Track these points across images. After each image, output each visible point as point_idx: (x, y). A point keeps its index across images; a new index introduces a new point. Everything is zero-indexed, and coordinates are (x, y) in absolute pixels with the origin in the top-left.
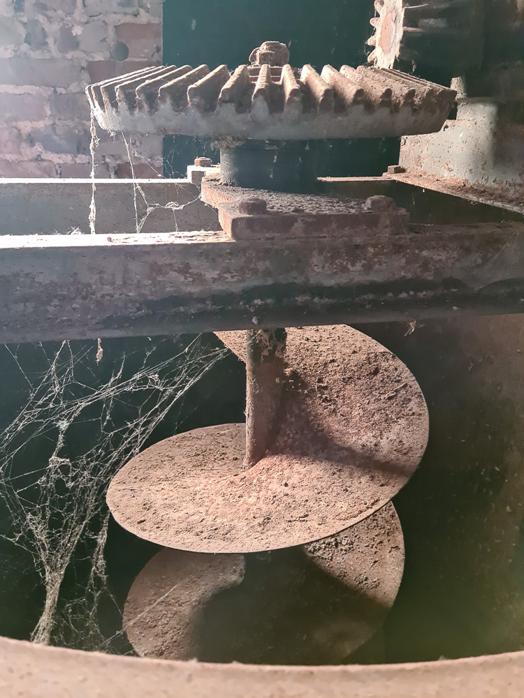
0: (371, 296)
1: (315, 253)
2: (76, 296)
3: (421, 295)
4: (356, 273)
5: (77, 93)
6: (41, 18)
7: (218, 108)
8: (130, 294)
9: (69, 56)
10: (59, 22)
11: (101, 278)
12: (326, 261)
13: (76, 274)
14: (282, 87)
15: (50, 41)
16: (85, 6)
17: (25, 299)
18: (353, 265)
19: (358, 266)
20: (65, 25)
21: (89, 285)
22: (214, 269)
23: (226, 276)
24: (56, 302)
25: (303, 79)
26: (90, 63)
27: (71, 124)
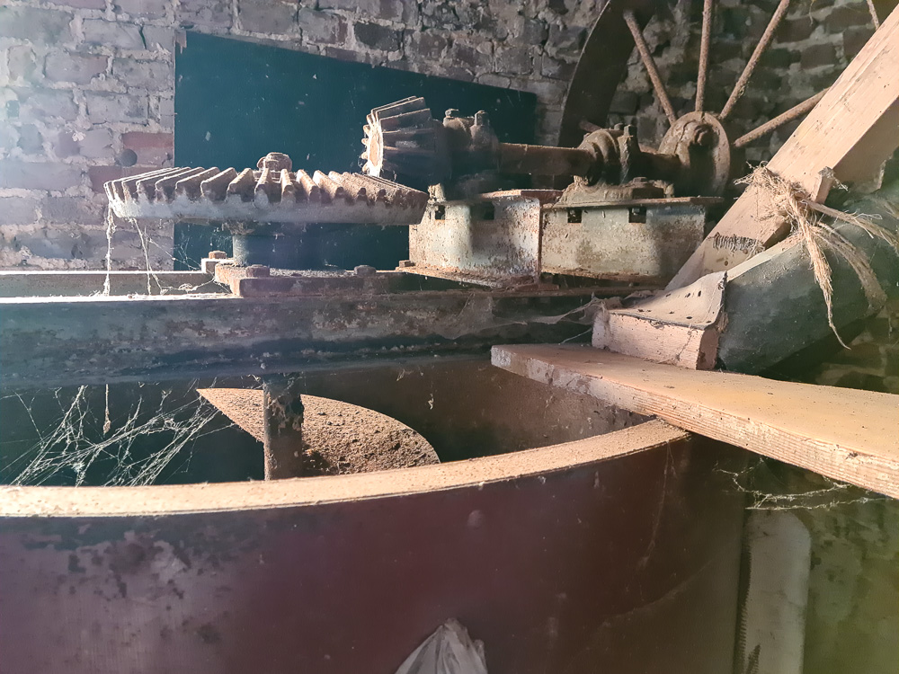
0: (367, 350)
1: (316, 313)
2: (94, 352)
3: (411, 348)
4: (353, 330)
5: (75, 197)
6: (38, 124)
7: (227, 198)
8: (147, 349)
9: (68, 160)
10: (58, 128)
11: (120, 334)
12: (326, 320)
13: (96, 331)
14: (280, 184)
15: (47, 146)
16: (88, 113)
17: (44, 355)
18: (350, 323)
19: (354, 324)
20: (65, 131)
21: (109, 341)
22: (226, 326)
23: (236, 332)
24: (74, 356)
25: (298, 180)
26: (92, 169)
27: (67, 228)
